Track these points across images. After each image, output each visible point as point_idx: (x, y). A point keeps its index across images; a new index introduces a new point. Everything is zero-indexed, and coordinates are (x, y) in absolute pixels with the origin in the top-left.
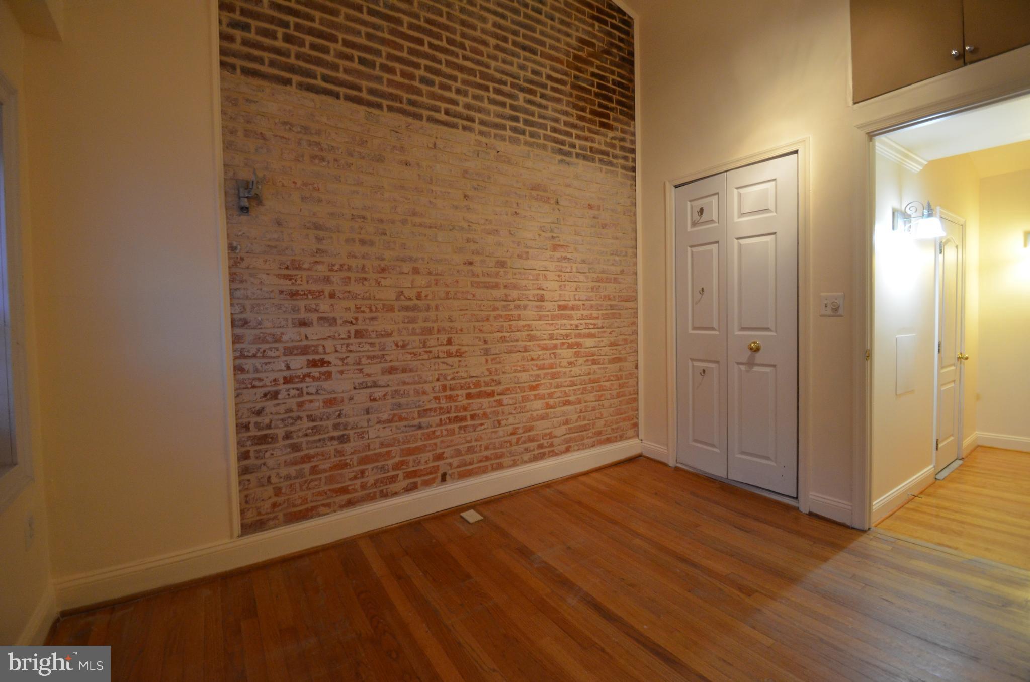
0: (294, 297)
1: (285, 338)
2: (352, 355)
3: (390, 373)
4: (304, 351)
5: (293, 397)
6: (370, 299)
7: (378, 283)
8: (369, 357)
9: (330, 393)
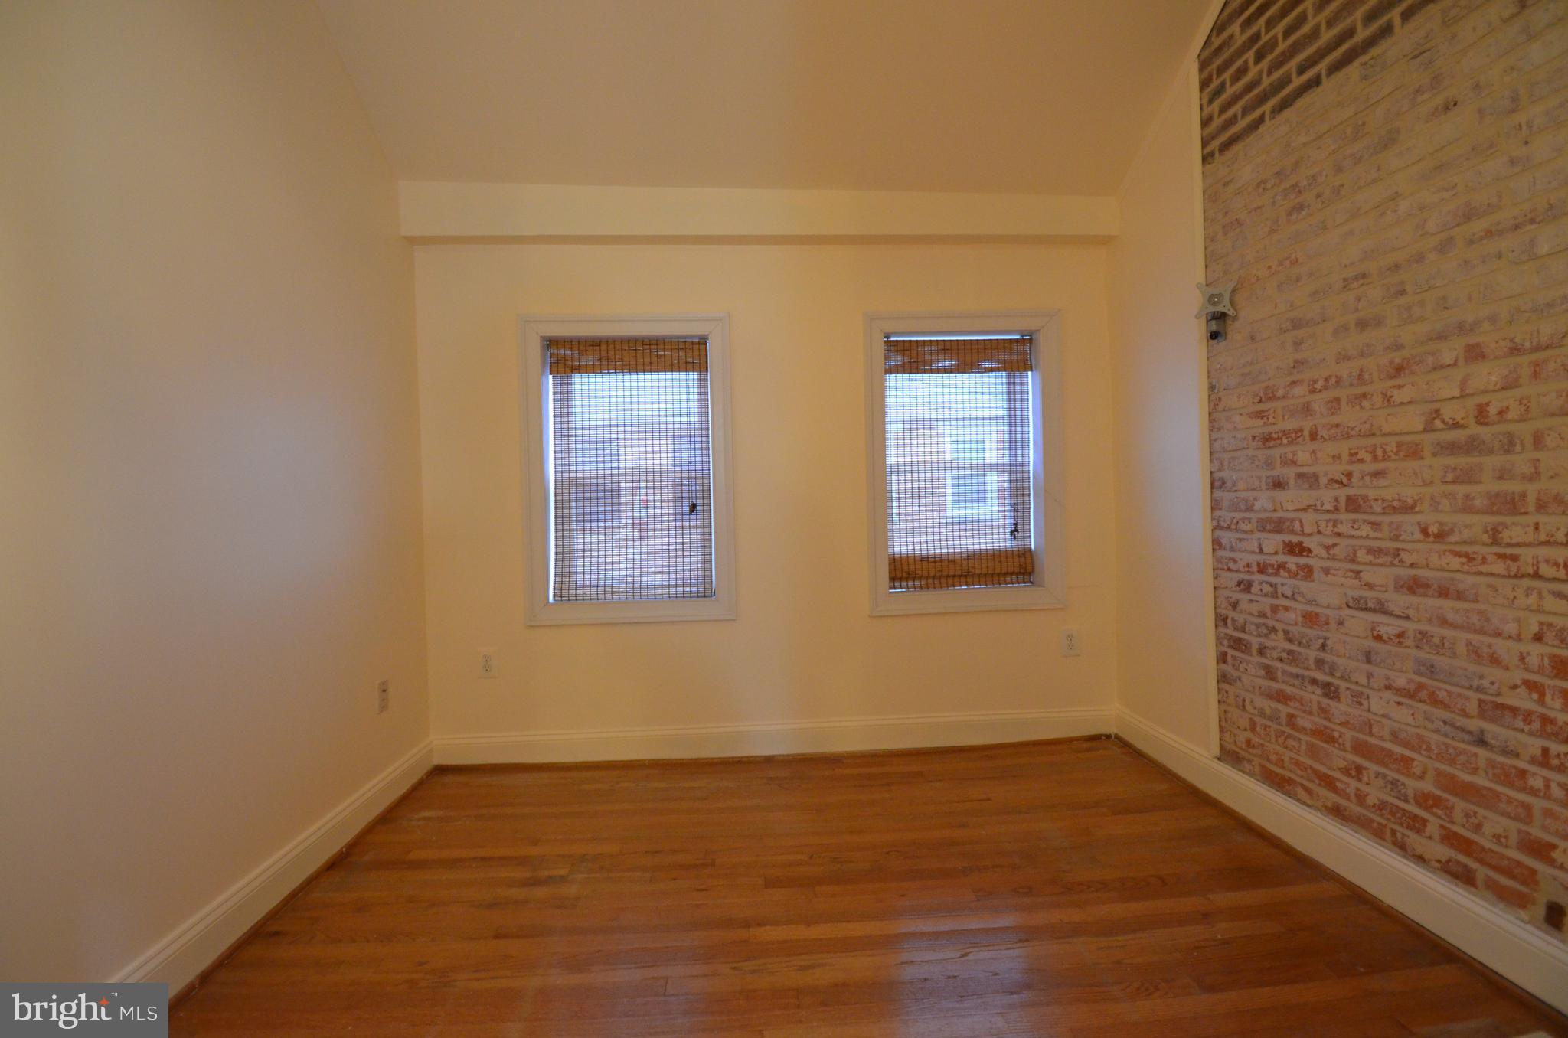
0: (1267, 444)
1: (1257, 506)
2: (1343, 543)
3: (1412, 591)
4: (1278, 526)
5: (1266, 595)
6: (1374, 434)
7: (1388, 400)
8: (1370, 551)
9: (1310, 602)
